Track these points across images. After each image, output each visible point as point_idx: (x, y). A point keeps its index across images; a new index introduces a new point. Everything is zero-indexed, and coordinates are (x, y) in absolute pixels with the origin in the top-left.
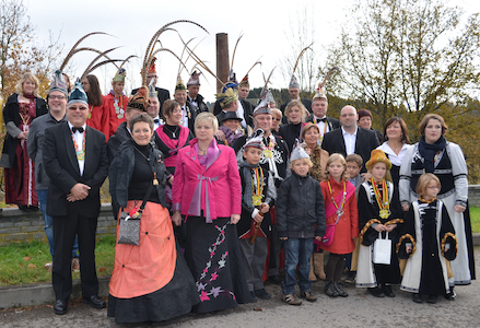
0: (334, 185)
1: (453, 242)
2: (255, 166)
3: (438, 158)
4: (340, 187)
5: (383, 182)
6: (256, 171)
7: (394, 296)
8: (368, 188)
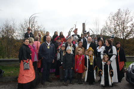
0: (79, 56)
1: (112, 72)
2: (63, 51)
3: (109, 51)
4: (80, 56)
5: (92, 56)
6: (64, 52)
7: (93, 85)
8: (87, 57)
